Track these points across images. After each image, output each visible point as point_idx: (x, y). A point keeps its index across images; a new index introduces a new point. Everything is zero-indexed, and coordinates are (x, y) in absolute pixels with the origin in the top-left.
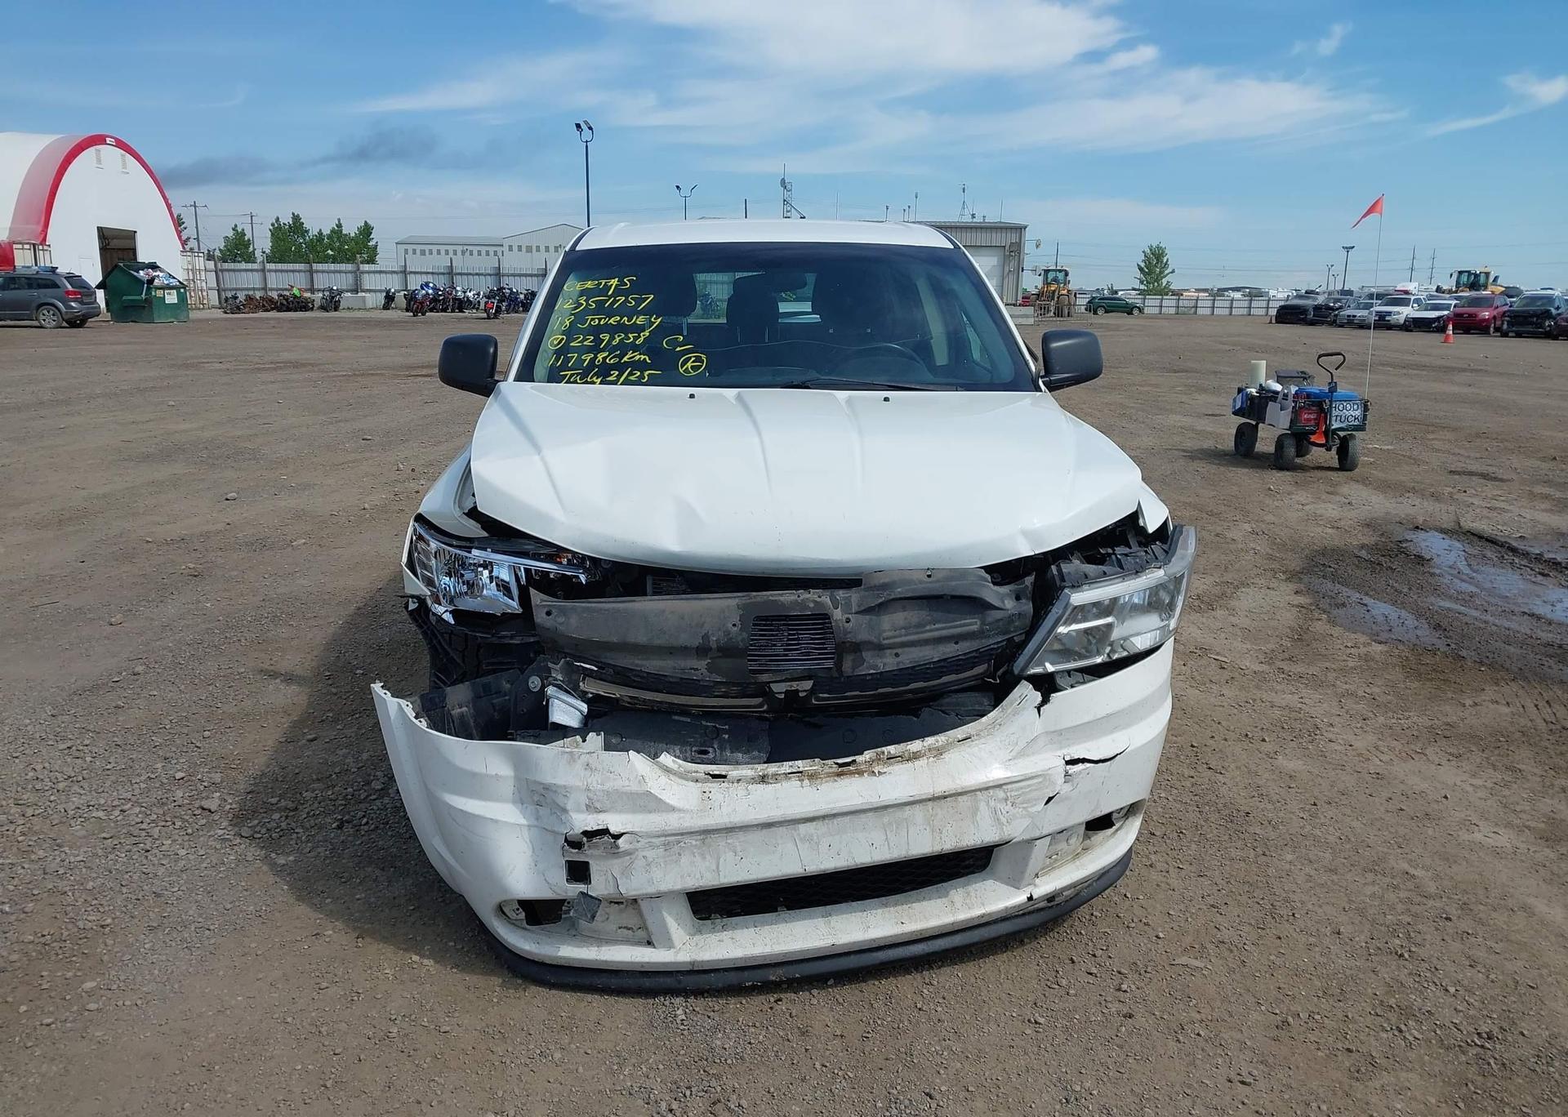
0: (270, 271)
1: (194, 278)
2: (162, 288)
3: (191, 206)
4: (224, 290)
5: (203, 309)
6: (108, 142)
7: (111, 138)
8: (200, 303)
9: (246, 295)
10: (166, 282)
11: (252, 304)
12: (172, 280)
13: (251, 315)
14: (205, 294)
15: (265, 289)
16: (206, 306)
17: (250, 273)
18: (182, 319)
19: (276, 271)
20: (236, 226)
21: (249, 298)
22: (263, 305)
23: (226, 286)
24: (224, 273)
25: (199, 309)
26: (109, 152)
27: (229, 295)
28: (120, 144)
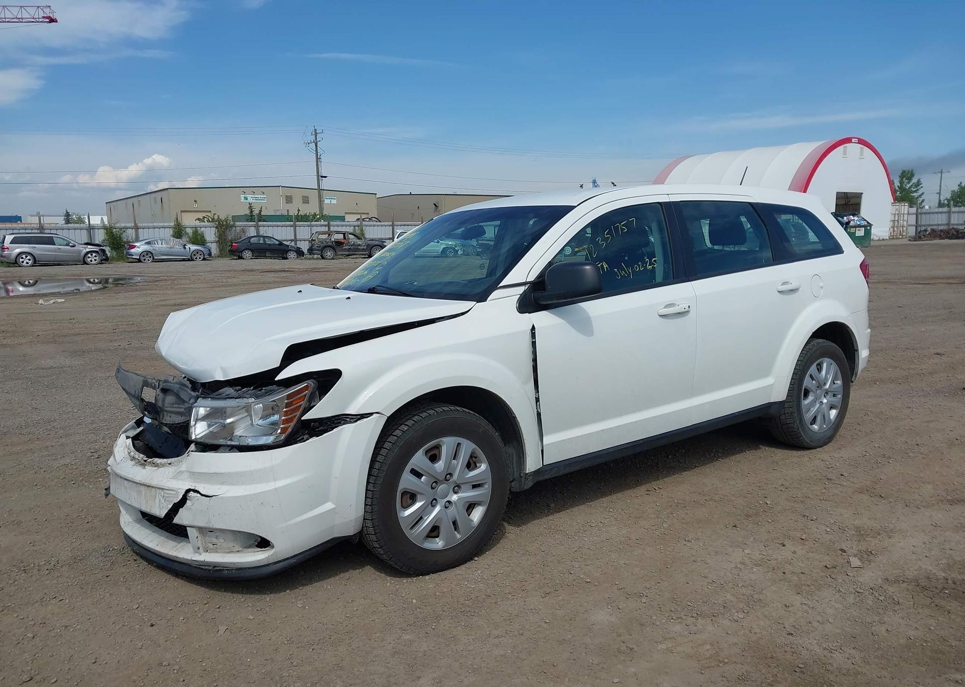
0: (954, 212)
1: (898, 219)
2: (855, 227)
3: (939, 172)
4: (920, 226)
5: (902, 238)
6: (853, 141)
7: (855, 138)
8: (900, 235)
9: (931, 229)
10: (858, 223)
11: (935, 234)
12: (862, 222)
13: (928, 242)
14: (905, 229)
15: (948, 224)
16: (904, 237)
17: (940, 215)
18: (866, 245)
19: (958, 212)
20: (961, 183)
21: (933, 230)
22: (940, 235)
23: (922, 224)
24: (922, 215)
25: (899, 238)
26: (853, 148)
27: (923, 228)
28: (861, 142)
